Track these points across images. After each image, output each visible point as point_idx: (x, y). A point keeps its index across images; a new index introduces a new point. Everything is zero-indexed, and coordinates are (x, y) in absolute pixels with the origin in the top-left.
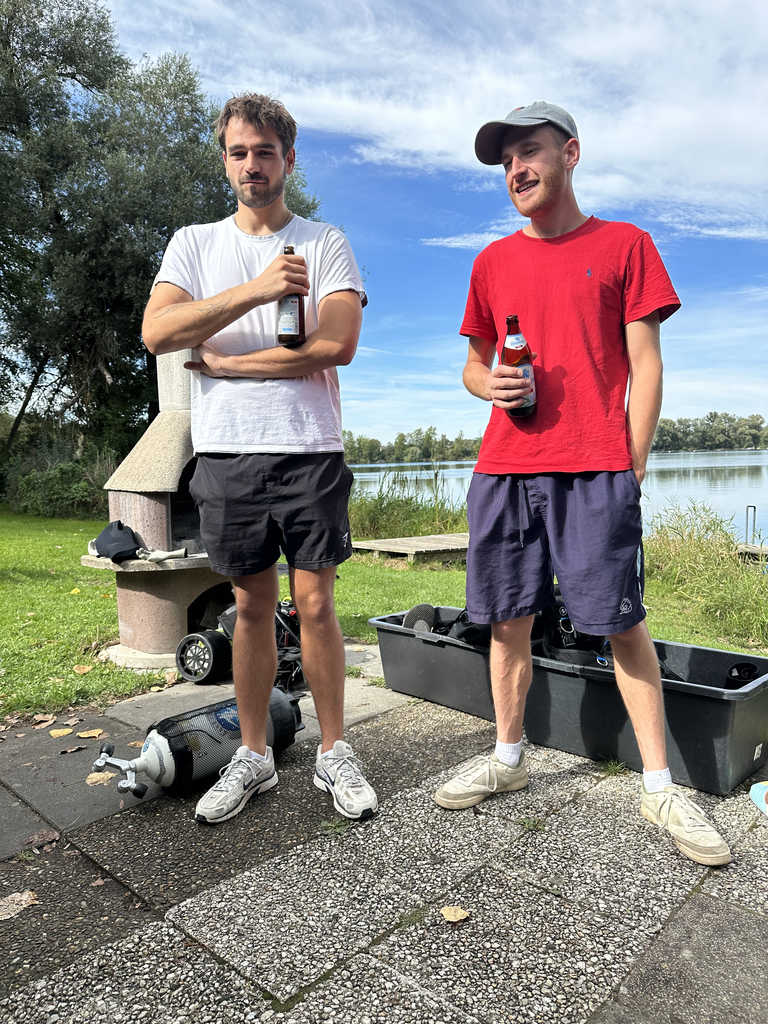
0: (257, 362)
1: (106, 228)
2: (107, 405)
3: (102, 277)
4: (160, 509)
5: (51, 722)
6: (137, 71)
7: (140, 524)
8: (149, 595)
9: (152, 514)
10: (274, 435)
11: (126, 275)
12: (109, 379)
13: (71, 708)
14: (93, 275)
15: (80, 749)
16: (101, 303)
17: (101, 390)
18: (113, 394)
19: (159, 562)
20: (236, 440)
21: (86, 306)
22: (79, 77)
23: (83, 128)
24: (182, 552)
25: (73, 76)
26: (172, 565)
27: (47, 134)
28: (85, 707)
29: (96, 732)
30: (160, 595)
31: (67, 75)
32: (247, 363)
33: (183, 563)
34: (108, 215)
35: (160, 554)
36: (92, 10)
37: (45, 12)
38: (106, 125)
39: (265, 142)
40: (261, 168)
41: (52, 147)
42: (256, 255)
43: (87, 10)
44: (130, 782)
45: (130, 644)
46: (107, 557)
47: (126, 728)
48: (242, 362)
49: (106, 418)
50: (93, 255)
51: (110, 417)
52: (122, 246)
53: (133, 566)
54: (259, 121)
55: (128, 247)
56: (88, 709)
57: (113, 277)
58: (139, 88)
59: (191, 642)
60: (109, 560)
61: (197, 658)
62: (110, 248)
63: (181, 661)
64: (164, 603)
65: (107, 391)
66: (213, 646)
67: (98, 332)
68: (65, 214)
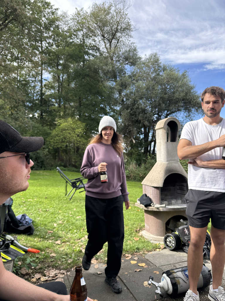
0: (215, 164)
1: (135, 102)
2: (134, 149)
3: (133, 115)
4: (158, 192)
5: (130, 257)
6: (143, 59)
7: (152, 196)
8: (154, 217)
9: (155, 193)
10: (218, 186)
11: (139, 114)
12: (134, 141)
13: (135, 253)
14: (131, 115)
15: (140, 271)
16: (132, 121)
17: (132, 145)
18: (135, 145)
19: (158, 208)
20: (205, 187)
21: (129, 123)
22: (129, 64)
23: (130, 77)
24: (164, 205)
25: (127, 64)
26: (161, 209)
27: (121, 80)
28: (139, 253)
29: (143, 265)
30: (157, 218)
31: (126, 64)
32: (212, 164)
33: (164, 209)
34: (135, 98)
35: (158, 206)
36: (132, 47)
37: (121, 50)
38: (135, 75)
39: (216, 100)
40: (215, 107)
41: (122, 83)
42: (212, 131)
43: (131, 47)
44: (158, 291)
45: (148, 231)
46: (143, 204)
47: (152, 264)
48: (210, 163)
49: (133, 152)
50: (131, 109)
51: (134, 152)
52: (139, 106)
53: (150, 208)
54: (216, 94)
55: (140, 107)
56: (139, 254)
57: (136, 115)
58: (144, 64)
59: (168, 236)
60: (143, 206)
61: (170, 242)
62: (136, 107)
63: (165, 242)
64: (159, 221)
65: (133, 145)
66: (175, 238)
67: (132, 129)
68: (125, 99)
